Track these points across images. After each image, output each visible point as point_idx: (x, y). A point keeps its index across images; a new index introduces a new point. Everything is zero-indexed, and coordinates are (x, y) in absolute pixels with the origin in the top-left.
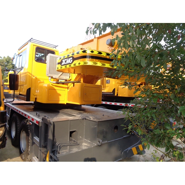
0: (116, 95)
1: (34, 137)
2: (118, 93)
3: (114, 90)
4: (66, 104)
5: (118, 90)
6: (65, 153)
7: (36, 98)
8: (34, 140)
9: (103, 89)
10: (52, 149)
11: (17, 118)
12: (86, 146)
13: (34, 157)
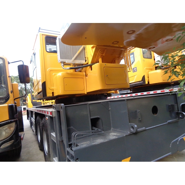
0: (147, 83)
1: (51, 133)
2: (149, 80)
3: (144, 77)
4: (86, 93)
5: (148, 77)
6: (85, 145)
7: (53, 93)
8: (52, 136)
9: (128, 70)
10: (69, 142)
11: (40, 120)
12: (114, 135)
13: (55, 157)
